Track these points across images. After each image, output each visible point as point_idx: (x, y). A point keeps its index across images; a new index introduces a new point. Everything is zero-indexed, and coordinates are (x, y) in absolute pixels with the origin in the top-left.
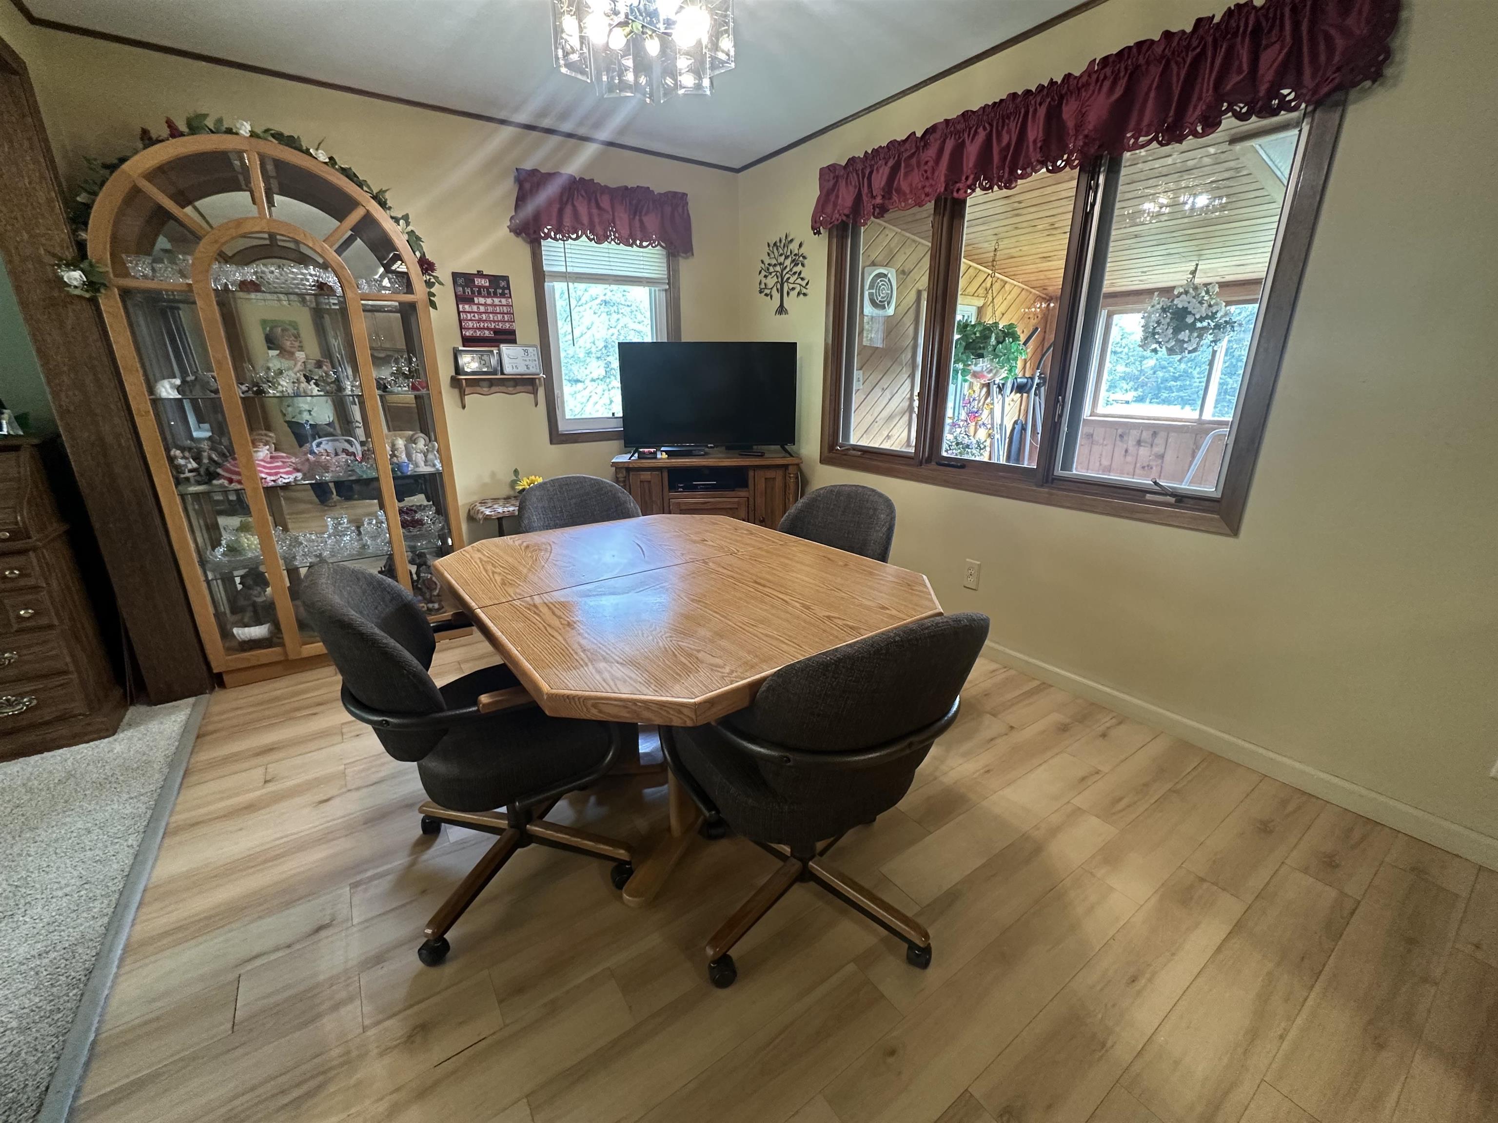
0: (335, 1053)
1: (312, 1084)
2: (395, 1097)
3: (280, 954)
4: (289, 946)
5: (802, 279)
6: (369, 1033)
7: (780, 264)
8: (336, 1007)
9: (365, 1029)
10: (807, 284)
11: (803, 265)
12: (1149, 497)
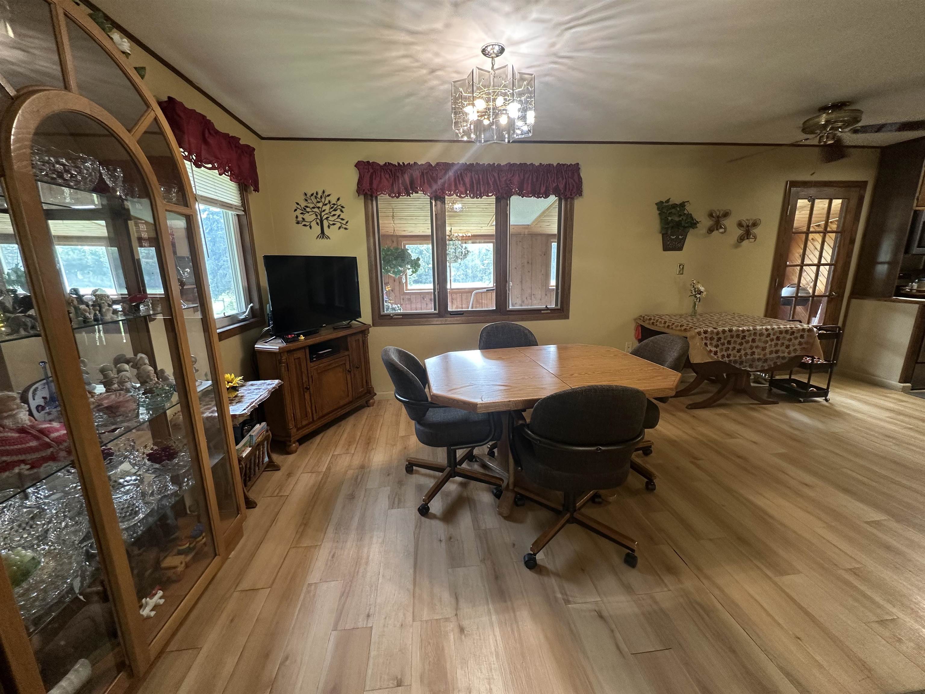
0: (681, 600)
1: (698, 607)
2: (702, 579)
3: (618, 635)
4: (612, 631)
5: (342, 219)
6: (671, 588)
7: (319, 208)
8: (656, 602)
9: (670, 590)
10: (347, 222)
11: (342, 211)
12: (542, 312)
